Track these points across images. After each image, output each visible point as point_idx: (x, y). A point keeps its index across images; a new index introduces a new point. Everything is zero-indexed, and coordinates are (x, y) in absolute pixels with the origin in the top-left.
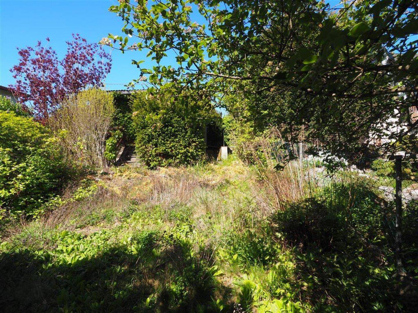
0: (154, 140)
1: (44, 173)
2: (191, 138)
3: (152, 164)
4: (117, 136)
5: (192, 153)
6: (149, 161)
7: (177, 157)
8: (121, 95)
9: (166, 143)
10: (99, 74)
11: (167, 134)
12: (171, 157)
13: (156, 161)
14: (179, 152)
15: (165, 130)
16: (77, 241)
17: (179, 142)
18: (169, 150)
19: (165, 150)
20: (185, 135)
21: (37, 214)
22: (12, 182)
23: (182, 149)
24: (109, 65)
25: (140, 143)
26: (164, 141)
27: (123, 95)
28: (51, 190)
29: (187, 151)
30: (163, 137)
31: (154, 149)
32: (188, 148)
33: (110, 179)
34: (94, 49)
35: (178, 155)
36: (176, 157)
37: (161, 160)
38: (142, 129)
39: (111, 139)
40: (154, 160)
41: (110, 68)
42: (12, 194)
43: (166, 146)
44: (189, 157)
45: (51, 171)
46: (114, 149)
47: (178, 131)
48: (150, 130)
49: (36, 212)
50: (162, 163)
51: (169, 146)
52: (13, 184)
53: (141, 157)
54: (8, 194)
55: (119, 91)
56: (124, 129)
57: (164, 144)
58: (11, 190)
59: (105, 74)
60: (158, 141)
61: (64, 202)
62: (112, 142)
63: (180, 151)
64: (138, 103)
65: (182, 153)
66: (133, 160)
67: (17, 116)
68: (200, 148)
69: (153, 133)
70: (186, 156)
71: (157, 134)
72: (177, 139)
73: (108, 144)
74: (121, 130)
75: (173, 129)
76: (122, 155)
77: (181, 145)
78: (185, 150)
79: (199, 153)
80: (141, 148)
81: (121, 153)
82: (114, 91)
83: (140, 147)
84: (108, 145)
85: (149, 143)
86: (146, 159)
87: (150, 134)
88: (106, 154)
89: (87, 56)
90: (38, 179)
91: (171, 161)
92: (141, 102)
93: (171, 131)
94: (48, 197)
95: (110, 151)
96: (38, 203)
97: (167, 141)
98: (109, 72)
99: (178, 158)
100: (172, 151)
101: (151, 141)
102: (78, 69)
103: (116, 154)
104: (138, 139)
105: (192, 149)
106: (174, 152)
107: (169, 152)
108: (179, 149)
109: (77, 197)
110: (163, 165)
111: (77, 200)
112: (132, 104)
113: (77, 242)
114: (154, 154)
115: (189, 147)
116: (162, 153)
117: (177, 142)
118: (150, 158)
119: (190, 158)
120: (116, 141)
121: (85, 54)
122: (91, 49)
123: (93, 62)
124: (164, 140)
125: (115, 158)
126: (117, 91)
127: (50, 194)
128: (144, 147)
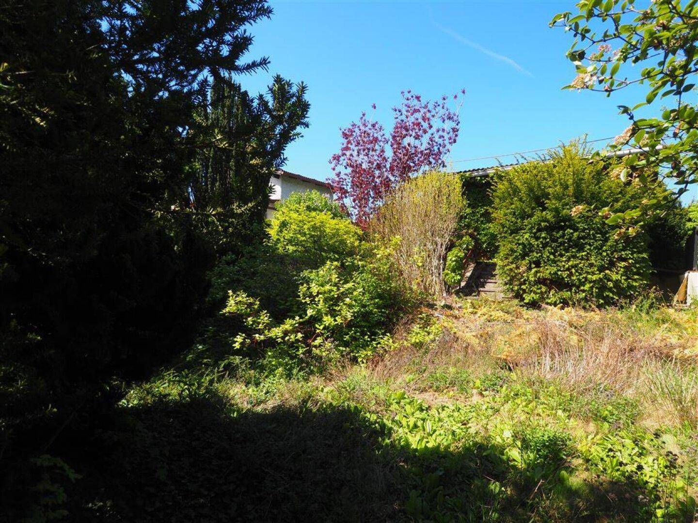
0: (535, 254)
1: (372, 298)
2: (615, 251)
3: (528, 298)
4: (465, 246)
5: (617, 283)
6: (521, 292)
7: (582, 288)
8: (471, 178)
9: (559, 261)
10: (439, 149)
11: (562, 244)
12: (568, 286)
13: (536, 293)
14: (586, 278)
15: (558, 235)
16: (418, 412)
17: (588, 260)
18: (565, 274)
19: (556, 273)
20: (602, 246)
21: (363, 356)
22: (339, 308)
23: (593, 273)
24: (455, 130)
25: (506, 258)
26: (555, 256)
27: (475, 177)
28: (379, 324)
29: (606, 278)
30: (552, 248)
31: (533, 270)
32: (607, 271)
33: (456, 317)
34: (433, 110)
35: (583, 284)
36: (578, 287)
37: (546, 292)
38: (511, 234)
39: (455, 251)
40: (531, 291)
41: (456, 136)
42: (338, 324)
43: (557, 266)
44: (610, 290)
45: (380, 296)
46: (460, 266)
47: (586, 238)
48: (527, 236)
49: (363, 353)
50: (548, 298)
51: (564, 266)
52: (339, 311)
53: (506, 284)
54: (333, 323)
55: (469, 171)
56: (476, 234)
57: (554, 262)
58: (337, 318)
59: (448, 146)
60: (541, 256)
61: (396, 345)
62: (456, 256)
63: (589, 276)
64: (507, 189)
65: (594, 282)
66: (489, 287)
67: (333, 218)
68: (638, 274)
69: (533, 241)
70: (603, 288)
71: (542, 242)
72: (584, 254)
73: (450, 258)
74: (471, 235)
75: (576, 234)
76: (470, 278)
77: (591, 265)
78: (601, 276)
79: (635, 284)
80: (508, 267)
81: (468, 274)
82: (461, 172)
83: (506, 266)
84: (451, 260)
85: (523, 258)
86: (516, 288)
87: (526, 242)
88: (447, 274)
89: (422, 123)
90: (364, 306)
91: (566, 294)
92: (511, 187)
93: (571, 238)
94: (375, 334)
95: (453, 271)
96: (365, 340)
97: (561, 255)
98: (455, 141)
99: (584, 291)
100: (571, 274)
101: (528, 256)
102: (409, 145)
103: (462, 276)
104: (503, 252)
105: (617, 273)
106: (574, 278)
107: (563, 278)
108: (588, 273)
109: (413, 341)
110: (549, 301)
111: (412, 345)
112: (495, 191)
113: (418, 414)
114: (533, 279)
115: (611, 270)
116: (549, 279)
117: (582, 259)
118: (524, 287)
119: (613, 292)
120: (463, 254)
121: (420, 120)
122: (429, 111)
123: (430, 132)
124: (553, 254)
125: (460, 281)
126: (465, 172)
127: (378, 330)
128: (514, 266)
